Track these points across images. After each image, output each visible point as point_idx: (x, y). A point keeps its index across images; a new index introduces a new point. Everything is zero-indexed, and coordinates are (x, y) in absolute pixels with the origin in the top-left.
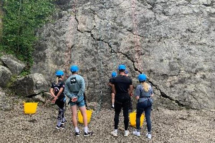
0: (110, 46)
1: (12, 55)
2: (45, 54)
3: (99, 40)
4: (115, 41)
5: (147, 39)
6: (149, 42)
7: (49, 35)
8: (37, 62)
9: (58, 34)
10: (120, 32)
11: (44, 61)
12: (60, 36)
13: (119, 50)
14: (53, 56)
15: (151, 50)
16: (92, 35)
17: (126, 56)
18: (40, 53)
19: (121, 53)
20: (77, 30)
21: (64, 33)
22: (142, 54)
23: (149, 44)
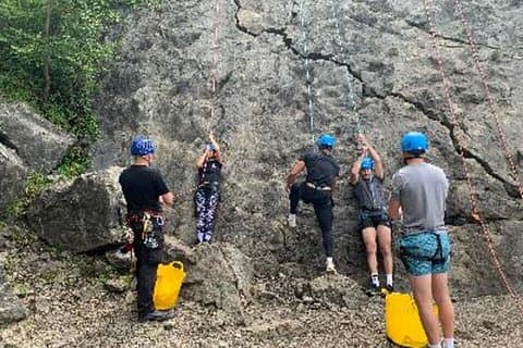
0: (357, 76)
1: (24, 105)
2: (135, 103)
3: (315, 56)
4: (370, 57)
5: (486, 53)
6: (494, 58)
7: (146, 45)
8: (110, 132)
9: (174, 40)
10: (383, 29)
11: (135, 127)
12: (182, 47)
13: (390, 86)
14: (163, 110)
15: (506, 86)
16: (288, 42)
17: (419, 106)
18: (119, 100)
19: (401, 96)
20: (238, 26)
21: (196, 37)
22: (474, 101)
23: (495, 68)
